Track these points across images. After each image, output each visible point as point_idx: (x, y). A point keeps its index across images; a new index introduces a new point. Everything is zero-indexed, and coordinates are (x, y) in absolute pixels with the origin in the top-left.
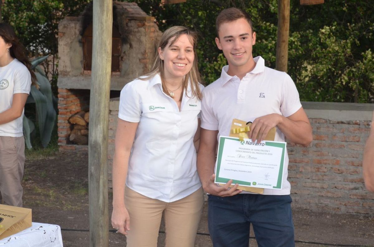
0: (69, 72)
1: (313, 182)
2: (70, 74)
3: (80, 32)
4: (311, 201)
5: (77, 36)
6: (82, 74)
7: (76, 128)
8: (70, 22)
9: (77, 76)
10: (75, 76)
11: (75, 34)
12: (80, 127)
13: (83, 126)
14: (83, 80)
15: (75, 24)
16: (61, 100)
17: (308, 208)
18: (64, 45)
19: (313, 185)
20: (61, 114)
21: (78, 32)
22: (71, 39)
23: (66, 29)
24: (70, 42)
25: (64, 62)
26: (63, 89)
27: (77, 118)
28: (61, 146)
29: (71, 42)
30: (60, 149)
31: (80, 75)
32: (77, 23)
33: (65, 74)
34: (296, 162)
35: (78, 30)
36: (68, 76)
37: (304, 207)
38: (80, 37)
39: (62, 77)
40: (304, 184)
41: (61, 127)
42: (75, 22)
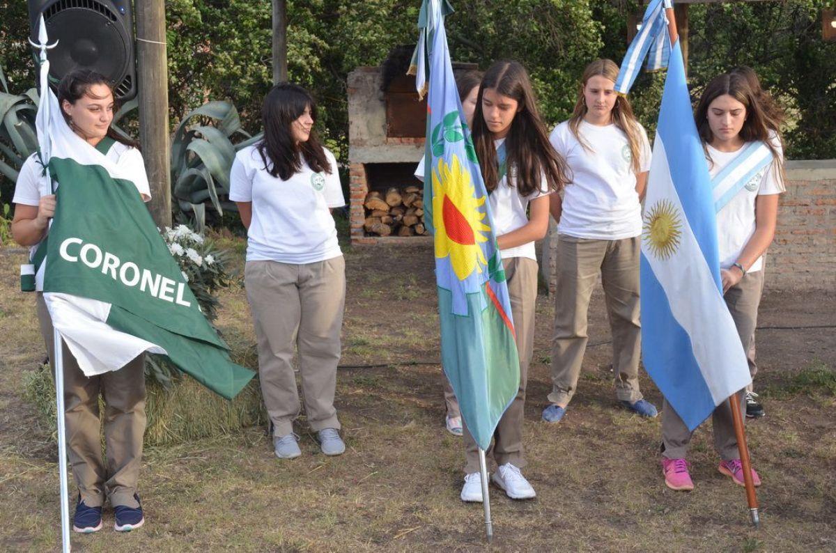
0: (366, 141)
1: (830, 256)
2: (368, 143)
3: (381, 87)
4: (827, 279)
5: (376, 92)
6: (386, 143)
7: (374, 214)
8: (366, 73)
9: (378, 145)
10: (375, 146)
11: (374, 89)
12: (380, 214)
13: (385, 211)
14: (387, 150)
15: (374, 76)
16: (354, 179)
17: (822, 287)
18: (357, 105)
19: (830, 260)
20: (355, 197)
21: (377, 87)
22: (367, 97)
23: (360, 83)
24: (366, 100)
25: (358, 127)
26: (357, 163)
27: (377, 202)
28: (356, 240)
29: (368, 101)
30: (354, 243)
31: (382, 145)
32: (376, 75)
33: (360, 143)
34: (808, 234)
35: (378, 84)
36: (365, 146)
37: (818, 287)
38: (381, 94)
39: (355, 148)
40: (818, 260)
41: (355, 215)
42: (372, 73)
